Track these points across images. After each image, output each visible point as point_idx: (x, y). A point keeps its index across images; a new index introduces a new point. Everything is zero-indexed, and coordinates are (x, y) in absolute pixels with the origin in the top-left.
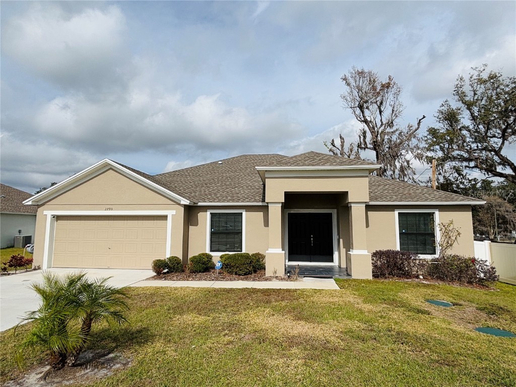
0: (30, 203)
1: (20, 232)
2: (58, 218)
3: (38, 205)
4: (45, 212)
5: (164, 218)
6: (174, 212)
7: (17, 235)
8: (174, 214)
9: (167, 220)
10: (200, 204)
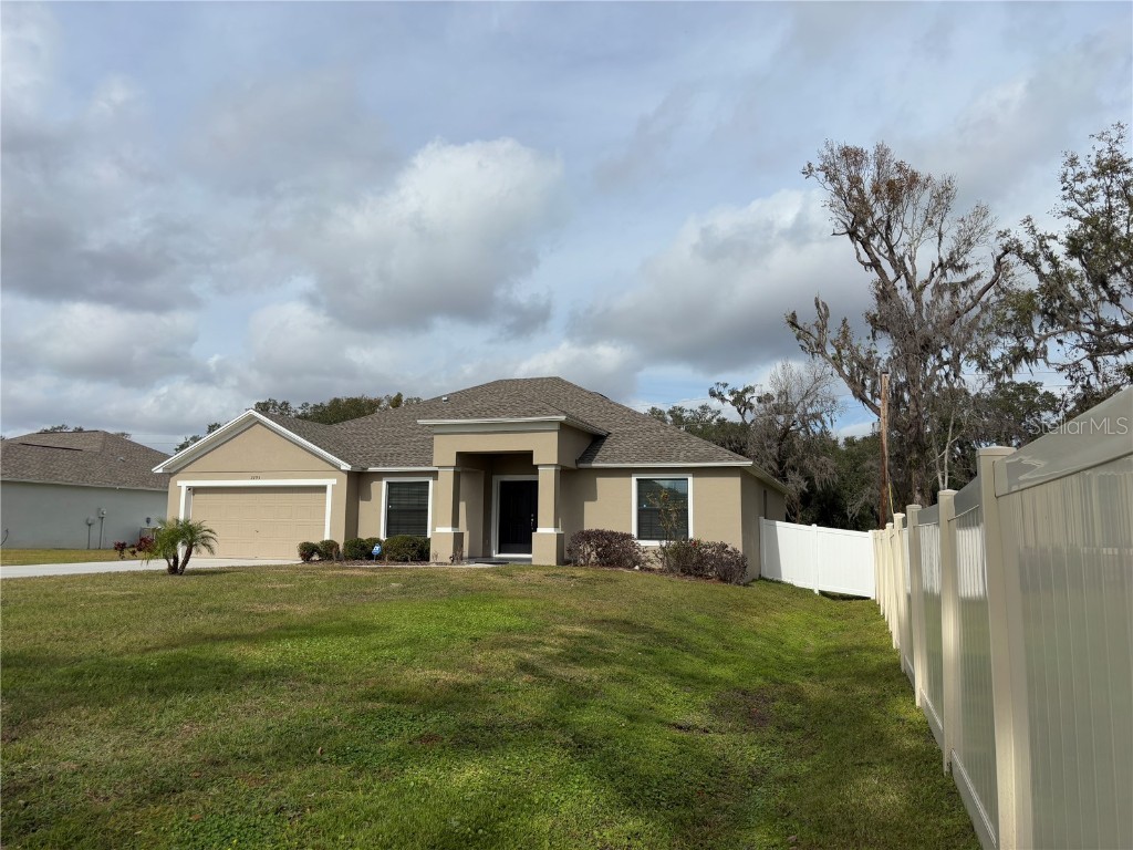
0: (160, 471)
1: (148, 521)
2: (194, 490)
3: (170, 474)
4: (179, 483)
5: (323, 489)
6: (334, 481)
7: (145, 525)
8: (334, 484)
9: (325, 491)
10: (371, 469)
